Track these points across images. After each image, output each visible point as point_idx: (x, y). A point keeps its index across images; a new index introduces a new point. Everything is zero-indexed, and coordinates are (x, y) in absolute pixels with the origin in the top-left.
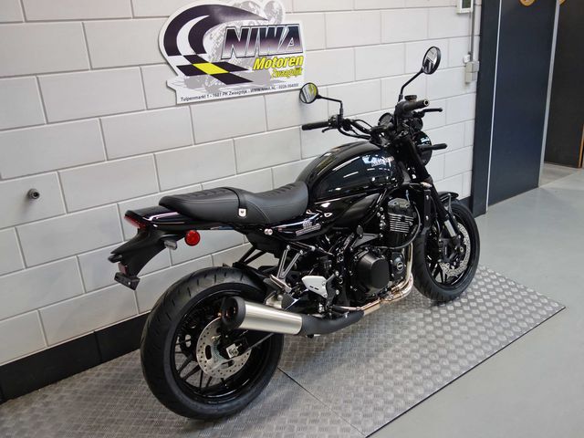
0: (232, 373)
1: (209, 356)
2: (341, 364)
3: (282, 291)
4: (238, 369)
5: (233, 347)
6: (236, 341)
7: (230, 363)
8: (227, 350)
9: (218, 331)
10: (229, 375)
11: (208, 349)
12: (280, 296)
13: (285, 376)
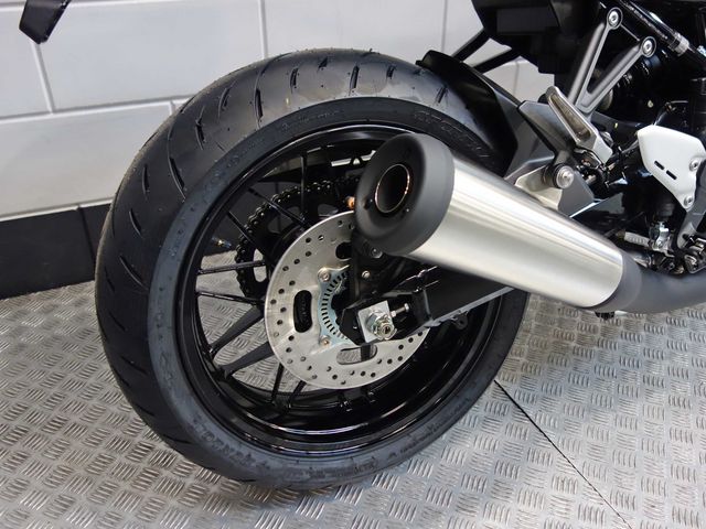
0: (368, 380)
1: (303, 324)
2: (649, 393)
3: (577, 157)
4: (384, 371)
5: (381, 311)
6: (393, 294)
7: (367, 353)
8: (362, 315)
9: (342, 251)
10: (357, 382)
11: (303, 301)
12: (566, 173)
13: (501, 396)
